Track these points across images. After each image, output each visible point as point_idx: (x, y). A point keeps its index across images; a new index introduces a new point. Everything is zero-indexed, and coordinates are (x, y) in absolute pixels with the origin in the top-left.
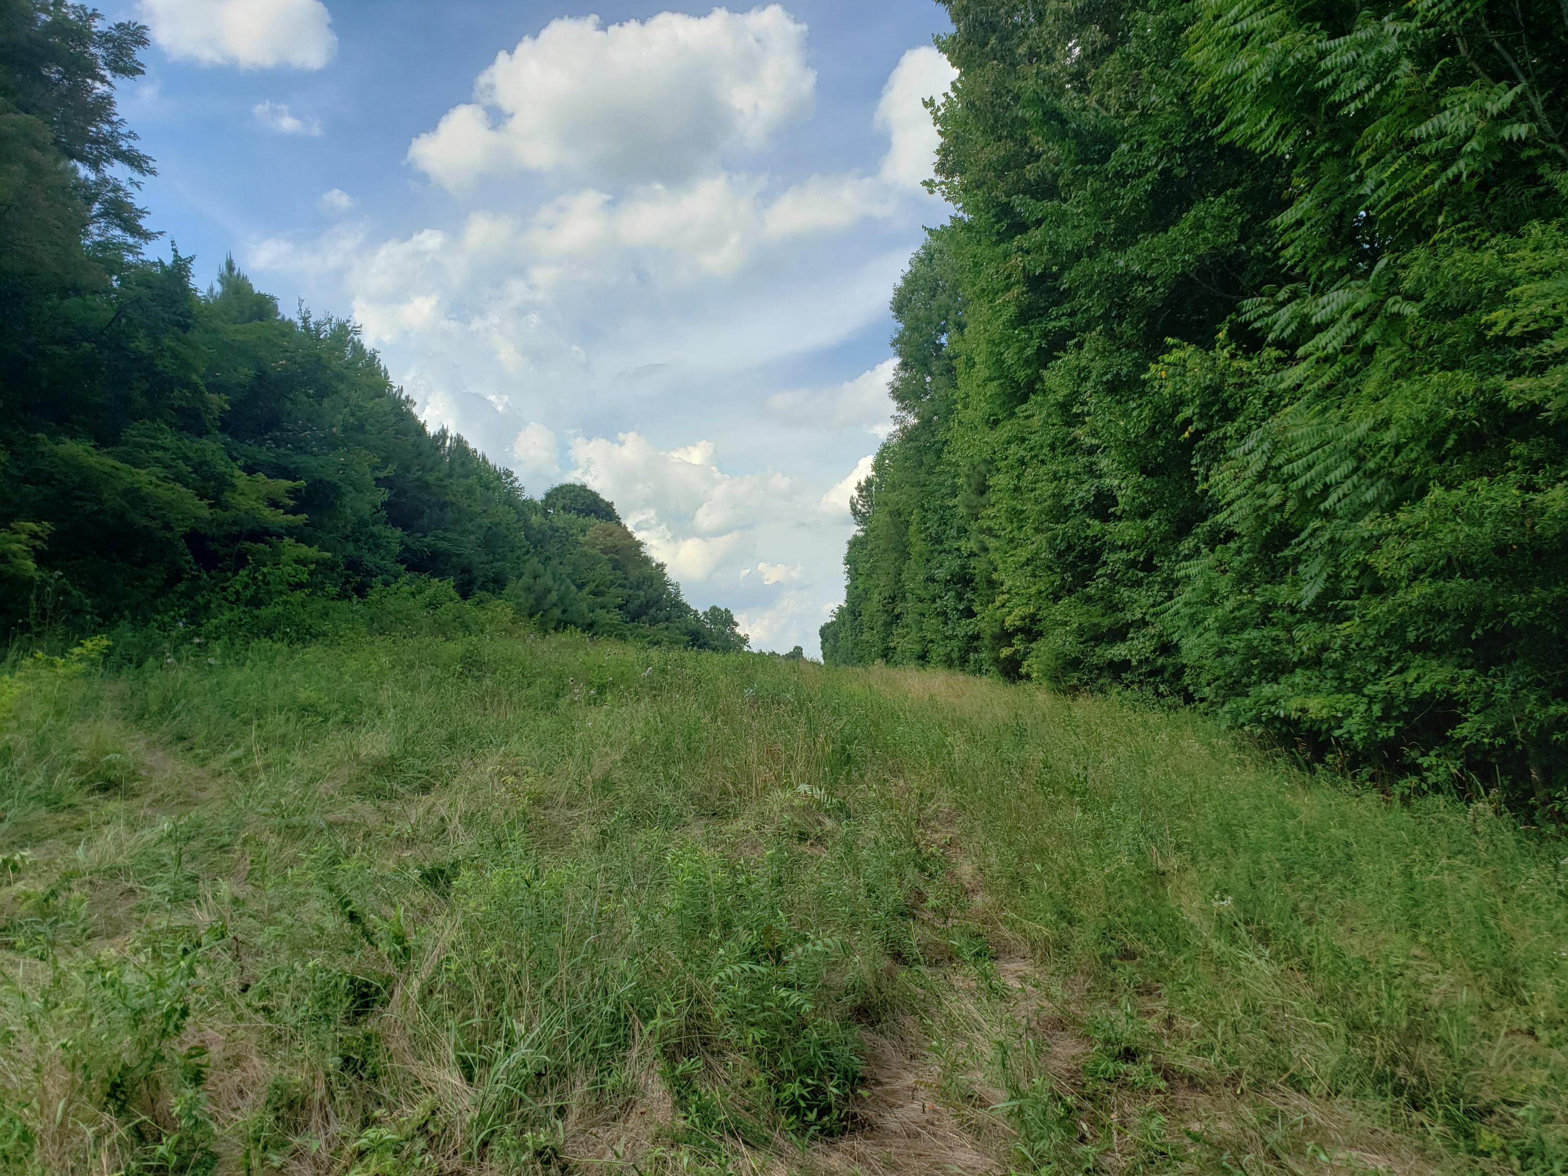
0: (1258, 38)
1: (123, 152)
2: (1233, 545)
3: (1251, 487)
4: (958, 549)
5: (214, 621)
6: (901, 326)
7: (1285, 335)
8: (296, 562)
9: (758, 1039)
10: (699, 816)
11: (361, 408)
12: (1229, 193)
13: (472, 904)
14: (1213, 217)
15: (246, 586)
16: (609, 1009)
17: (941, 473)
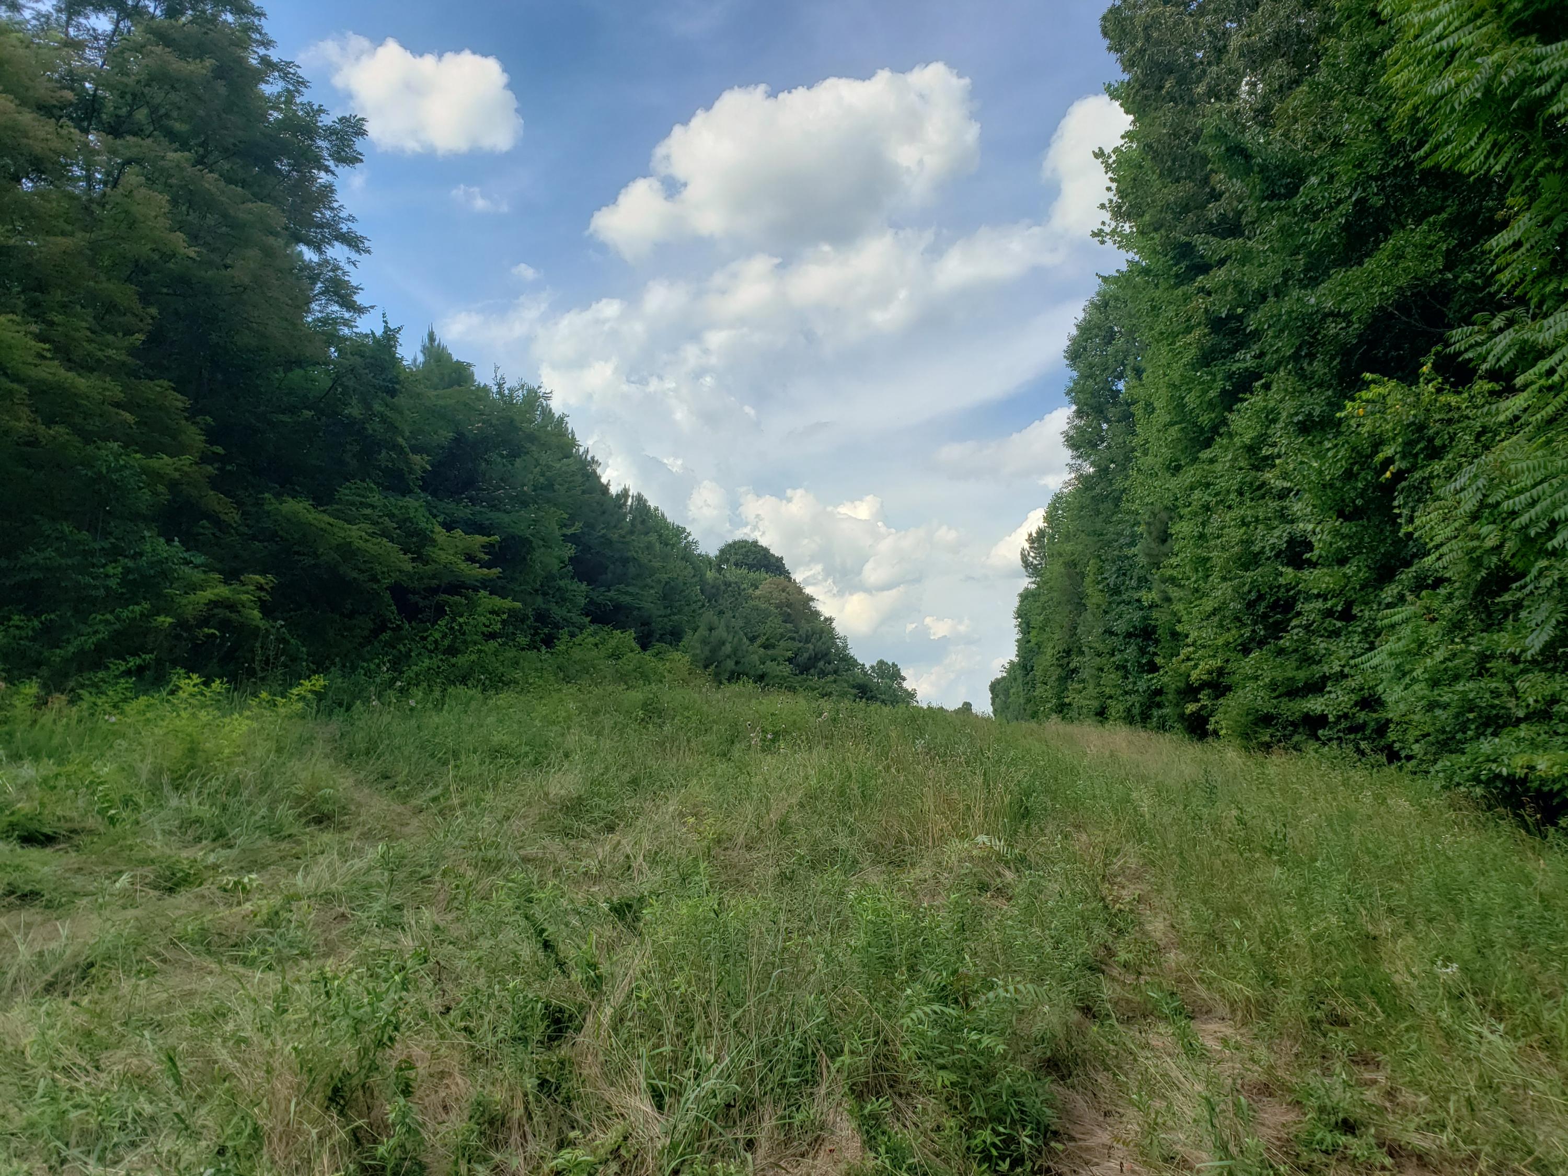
0: (1466, 53)
1: (343, 235)
2: (1443, 591)
3: (1463, 528)
4: (1139, 601)
5: (414, 668)
6: (1075, 374)
7: (1502, 363)
8: (490, 613)
9: (947, 1083)
10: (875, 863)
11: (549, 467)
12: (1431, 219)
13: (661, 934)
14: (1415, 246)
15: (444, 636)
16: (796, 1043)
17: (1120, 522)
